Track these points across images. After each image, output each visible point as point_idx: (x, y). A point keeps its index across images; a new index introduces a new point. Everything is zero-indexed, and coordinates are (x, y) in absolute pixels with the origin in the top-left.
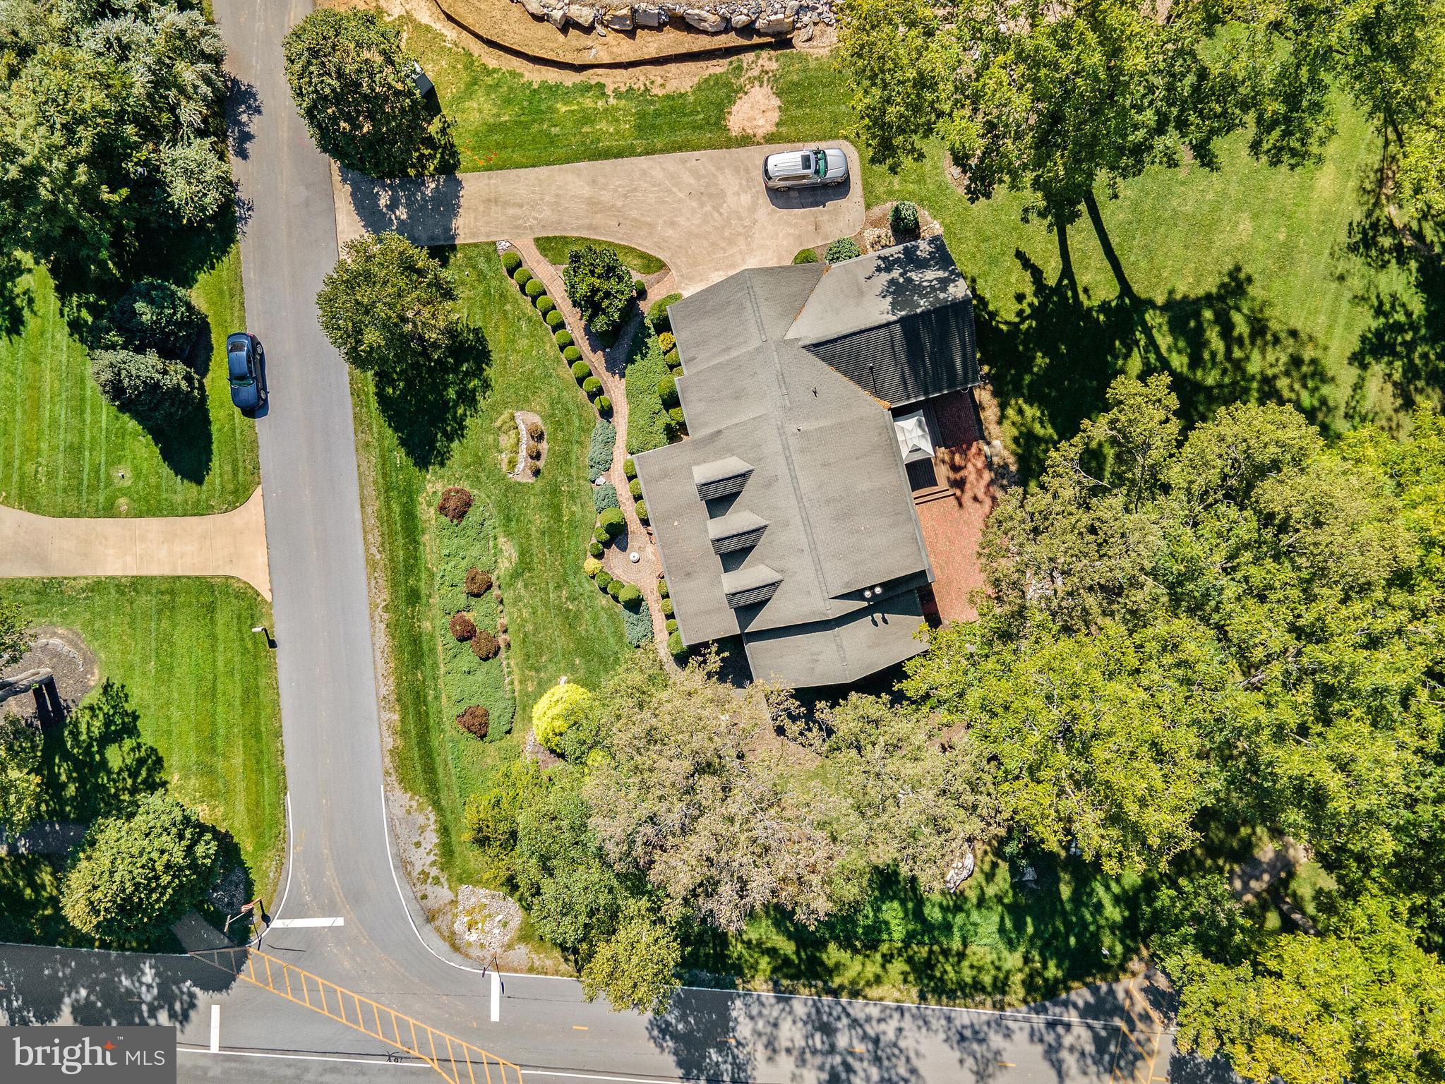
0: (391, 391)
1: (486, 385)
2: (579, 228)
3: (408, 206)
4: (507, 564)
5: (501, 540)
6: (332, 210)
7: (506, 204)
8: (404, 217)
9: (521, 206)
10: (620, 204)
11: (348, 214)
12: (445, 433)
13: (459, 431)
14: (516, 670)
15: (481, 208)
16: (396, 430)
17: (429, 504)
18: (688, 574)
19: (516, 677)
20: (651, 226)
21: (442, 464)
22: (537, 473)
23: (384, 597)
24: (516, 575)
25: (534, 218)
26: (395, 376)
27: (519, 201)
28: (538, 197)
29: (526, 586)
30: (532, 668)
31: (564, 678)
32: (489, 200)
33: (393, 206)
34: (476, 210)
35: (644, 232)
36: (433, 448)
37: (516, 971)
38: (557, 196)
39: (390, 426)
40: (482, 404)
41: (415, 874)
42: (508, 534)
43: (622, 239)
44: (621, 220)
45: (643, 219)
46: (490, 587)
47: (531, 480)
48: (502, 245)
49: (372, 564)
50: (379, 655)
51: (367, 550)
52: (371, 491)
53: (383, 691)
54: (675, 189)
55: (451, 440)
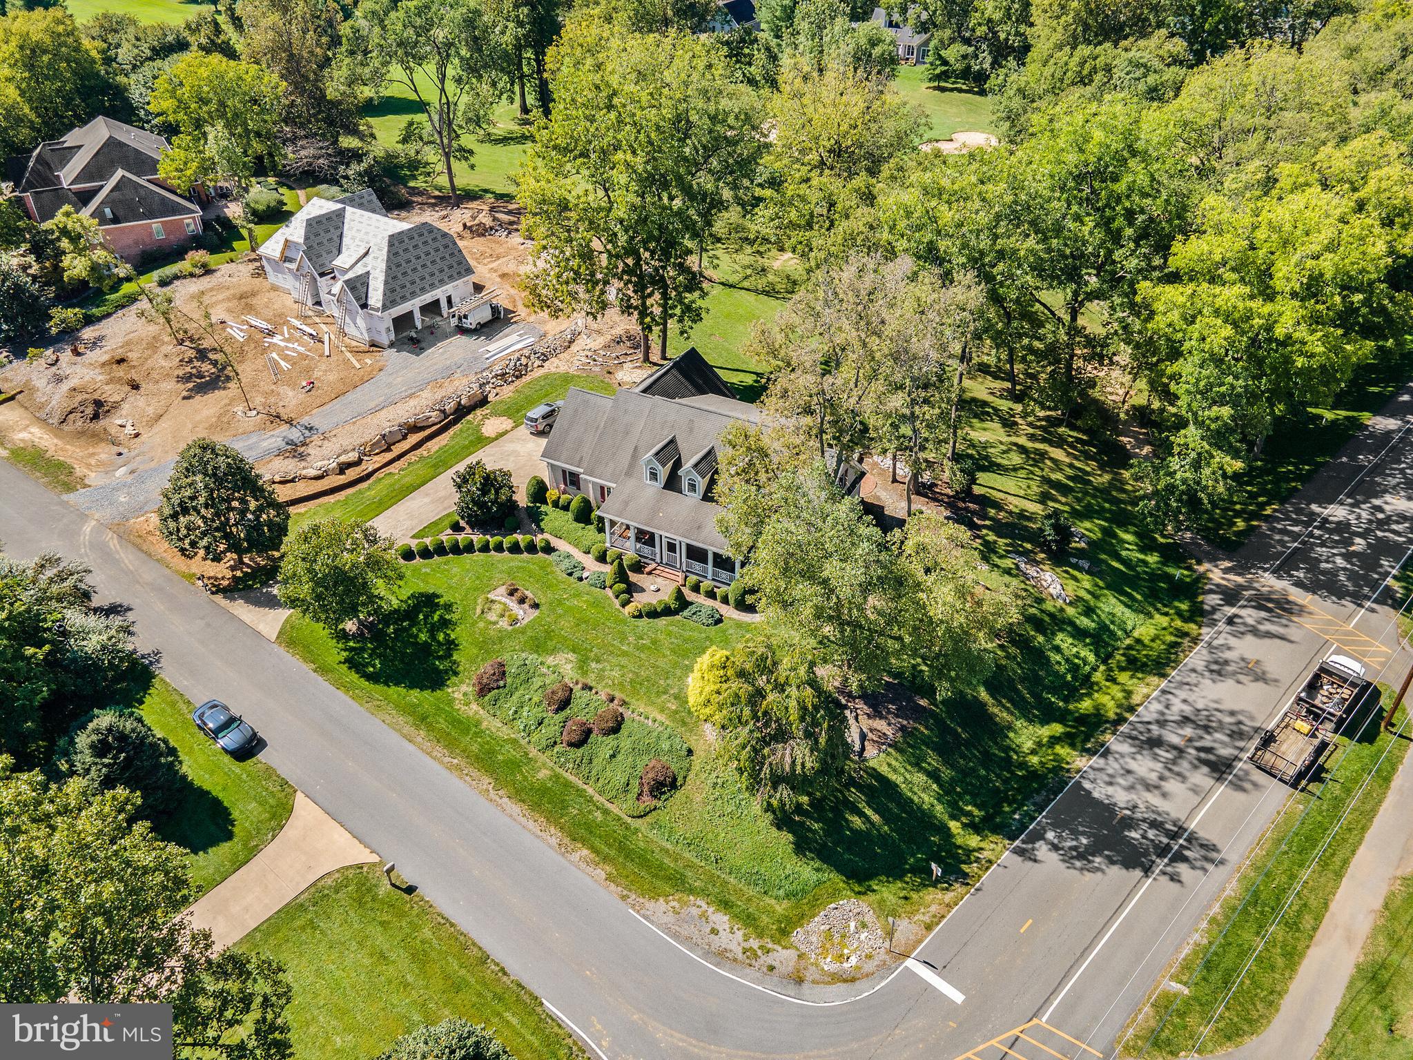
0: (372, 669)
1: (448, 607)
4: (569, 666)
5: (550, 660)
6: (234, 617)
11: (250, 611)
12: (440, 658)
13: (451, 646)
14: (649, 709)
16: (397, 684)
17: (467, 704)
19: (655, 714)
21: (456, 674)
22: (536, 606)
23: (486, 780)
24: (582, 666)
26: (367, 660)
29: (598, 661)
30: (658, 694)
36: (439, 672)
37: (920, 941)
39: (389, 686)
40: (454, 617)
41: (740, 956)
42: (553, 651)
46: (571, 690)
47: (536, 613)
49: (455, 769)
51: (441, 762)
52: (408, 729)
53: (554, 841)
55: (449, 656)
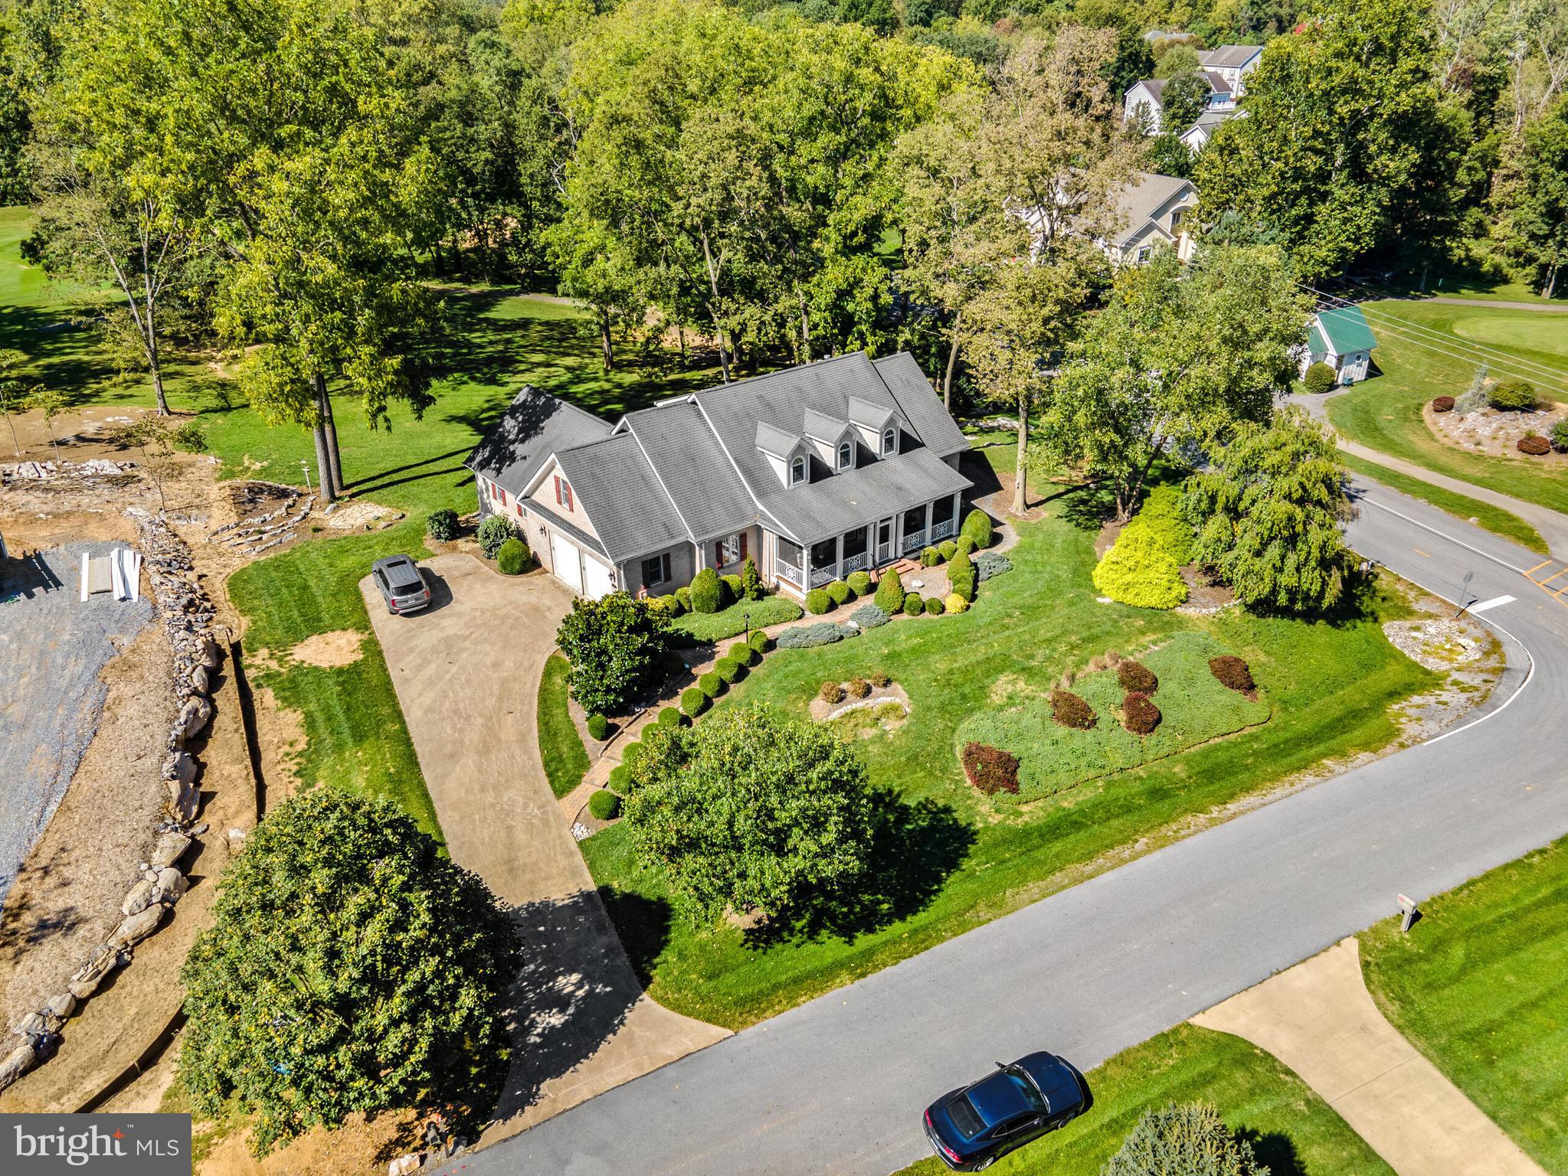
0: (885, 906)
2: (527, 751)
3: (553, 977)
4: (1022, 685)
5: (998, 700)
7: (511, 846)
8: (575, 977)
9: (510, 828)
10: (480, 721)
14: (1134, 641)
15: (528, 876)
16: (939, 881)
18: (899, 488)
19: (1143, 639)
20: (504, 683)
21: (947, 810)
22: (885, 682)
24: (1030, 673)
25: (526, 806)
26: (857, 909)
27: (503, 833)
28: (490, 813)
31: (1099, 600)
32: (511, 871)
33: (561, 1002)
34: (532, 883)
35: (516, 686)
36: (931, 829)
38: (483, 790)
39: (939, 890)
42: (984, 691)
43: (531, 704)
44: (505, 711)
45: (496, 692)
47: (898, 685)
48: (582, 832)
49: (1162, 843)
50: (1270, 797)
54: (448, 677)
55: (905, 809)
